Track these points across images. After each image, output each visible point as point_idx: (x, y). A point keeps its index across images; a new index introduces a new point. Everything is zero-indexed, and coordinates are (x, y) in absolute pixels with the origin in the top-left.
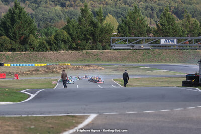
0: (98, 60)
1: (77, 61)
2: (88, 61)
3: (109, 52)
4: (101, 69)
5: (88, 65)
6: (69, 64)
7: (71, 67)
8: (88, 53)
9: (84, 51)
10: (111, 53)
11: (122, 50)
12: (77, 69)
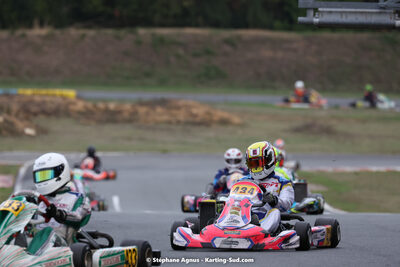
0: (211, 76)
1: (108, 79)
2: (163, 83)
3: (263, 41)
4: (224, 122)
5: (163, 103)
6: (71, 93)
7: (80, 105)
8: (162, 41)
9: (142, 31)
10: (275, 44)
11: (326, 34)
12: (112, 117)
